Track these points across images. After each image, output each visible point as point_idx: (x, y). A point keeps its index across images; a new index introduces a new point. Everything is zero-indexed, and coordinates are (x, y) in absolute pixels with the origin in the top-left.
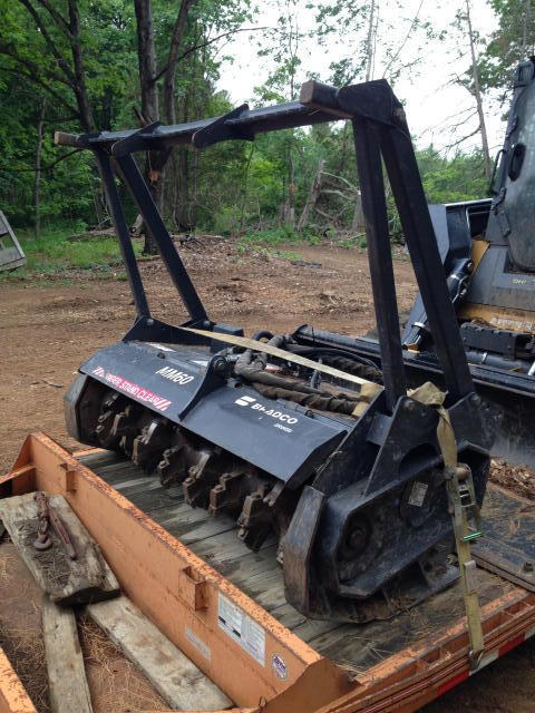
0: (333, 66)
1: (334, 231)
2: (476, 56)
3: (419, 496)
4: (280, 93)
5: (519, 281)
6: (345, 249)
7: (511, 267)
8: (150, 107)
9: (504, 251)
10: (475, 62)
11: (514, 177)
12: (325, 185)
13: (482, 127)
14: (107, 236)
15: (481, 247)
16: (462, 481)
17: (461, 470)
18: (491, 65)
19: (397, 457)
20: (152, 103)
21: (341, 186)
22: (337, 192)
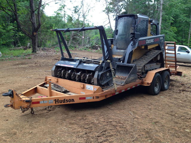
0: (74, 7)
1: (77, 46)
2: (107, 5)
3: (108, 74)
4: (61, 13)
5: (118, 51)
6: (81, 50)
7: (117, 49)
8: (33, 17)
9: (116, 46)
10: (107, 6)
11: (117, 35)
12: (74, 35)
13: (110, 22)
14: (21, 49)
15: (113, 46)
16: (113, 71)
17: (113, 69)
18: (110, 7)
19: (106, 68)
20: (34, 16)
21: (78, 35)
22: (77, 37)
